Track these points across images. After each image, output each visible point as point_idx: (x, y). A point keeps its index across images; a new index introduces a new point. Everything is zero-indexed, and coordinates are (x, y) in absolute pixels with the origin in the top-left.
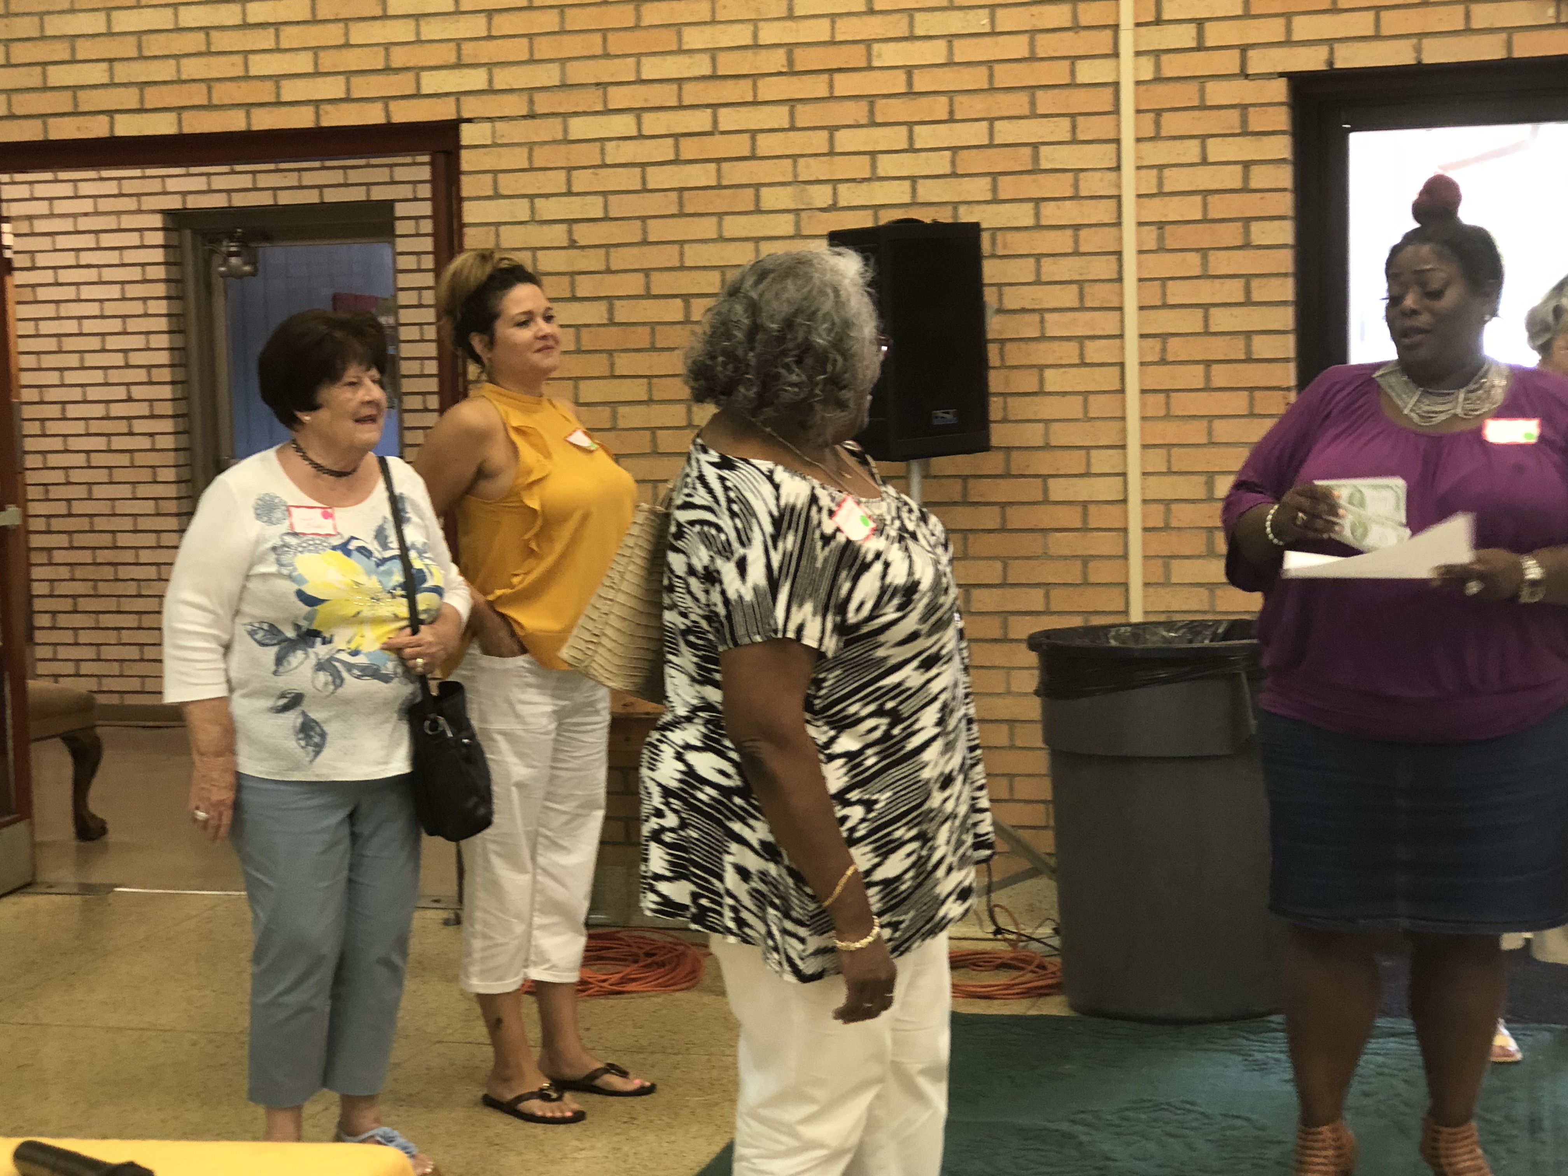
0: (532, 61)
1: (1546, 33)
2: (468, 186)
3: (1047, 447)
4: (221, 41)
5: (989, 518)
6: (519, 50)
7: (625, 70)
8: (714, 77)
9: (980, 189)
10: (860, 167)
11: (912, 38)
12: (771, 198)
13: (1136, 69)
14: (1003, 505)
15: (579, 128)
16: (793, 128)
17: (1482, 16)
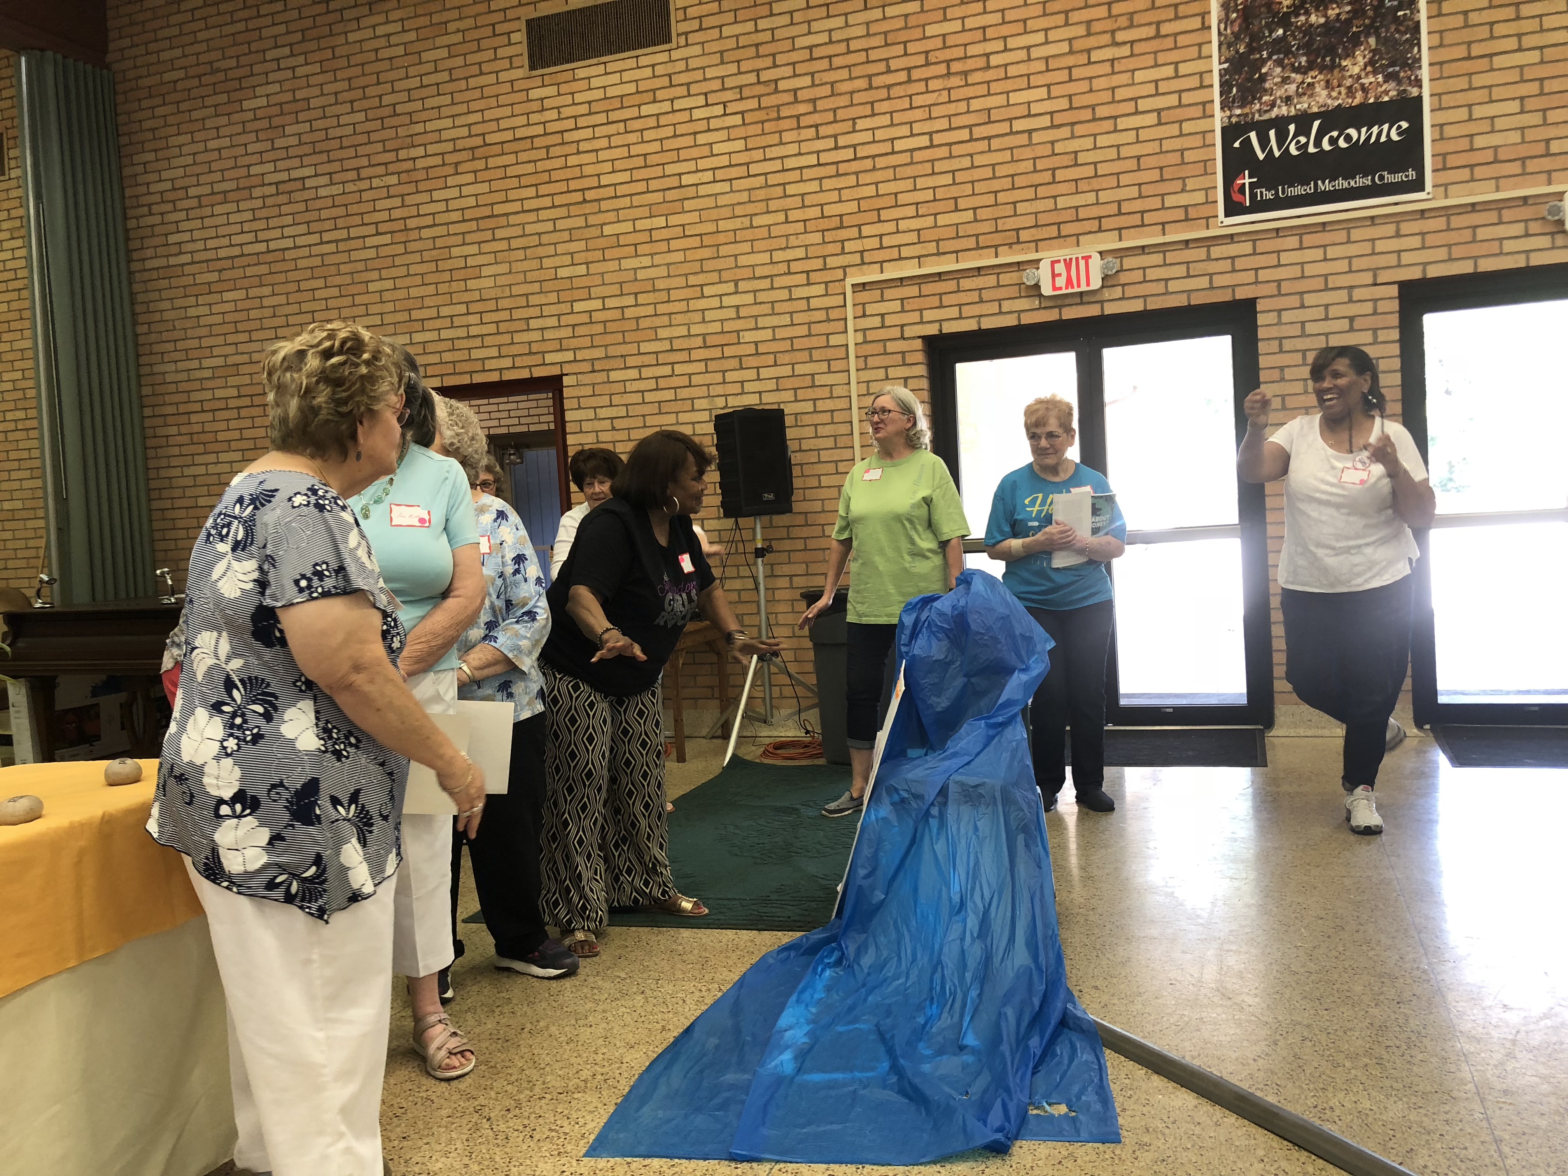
0: (592, 347)
1: (1035, 312)
2: (567, 404)
3: (823, 511)
4: (459, 344)
5: (799, 544)
6: (587, 342)
7: (632, 349)
8: (672, 350)
9: (788, 396)
10: (737, 388)
11: (757, 329)
12: (698, 404)
13: (855, 338)
14: (805, 539)
15: (614, 376)
16: (707, 372)
17: (1006, 306)
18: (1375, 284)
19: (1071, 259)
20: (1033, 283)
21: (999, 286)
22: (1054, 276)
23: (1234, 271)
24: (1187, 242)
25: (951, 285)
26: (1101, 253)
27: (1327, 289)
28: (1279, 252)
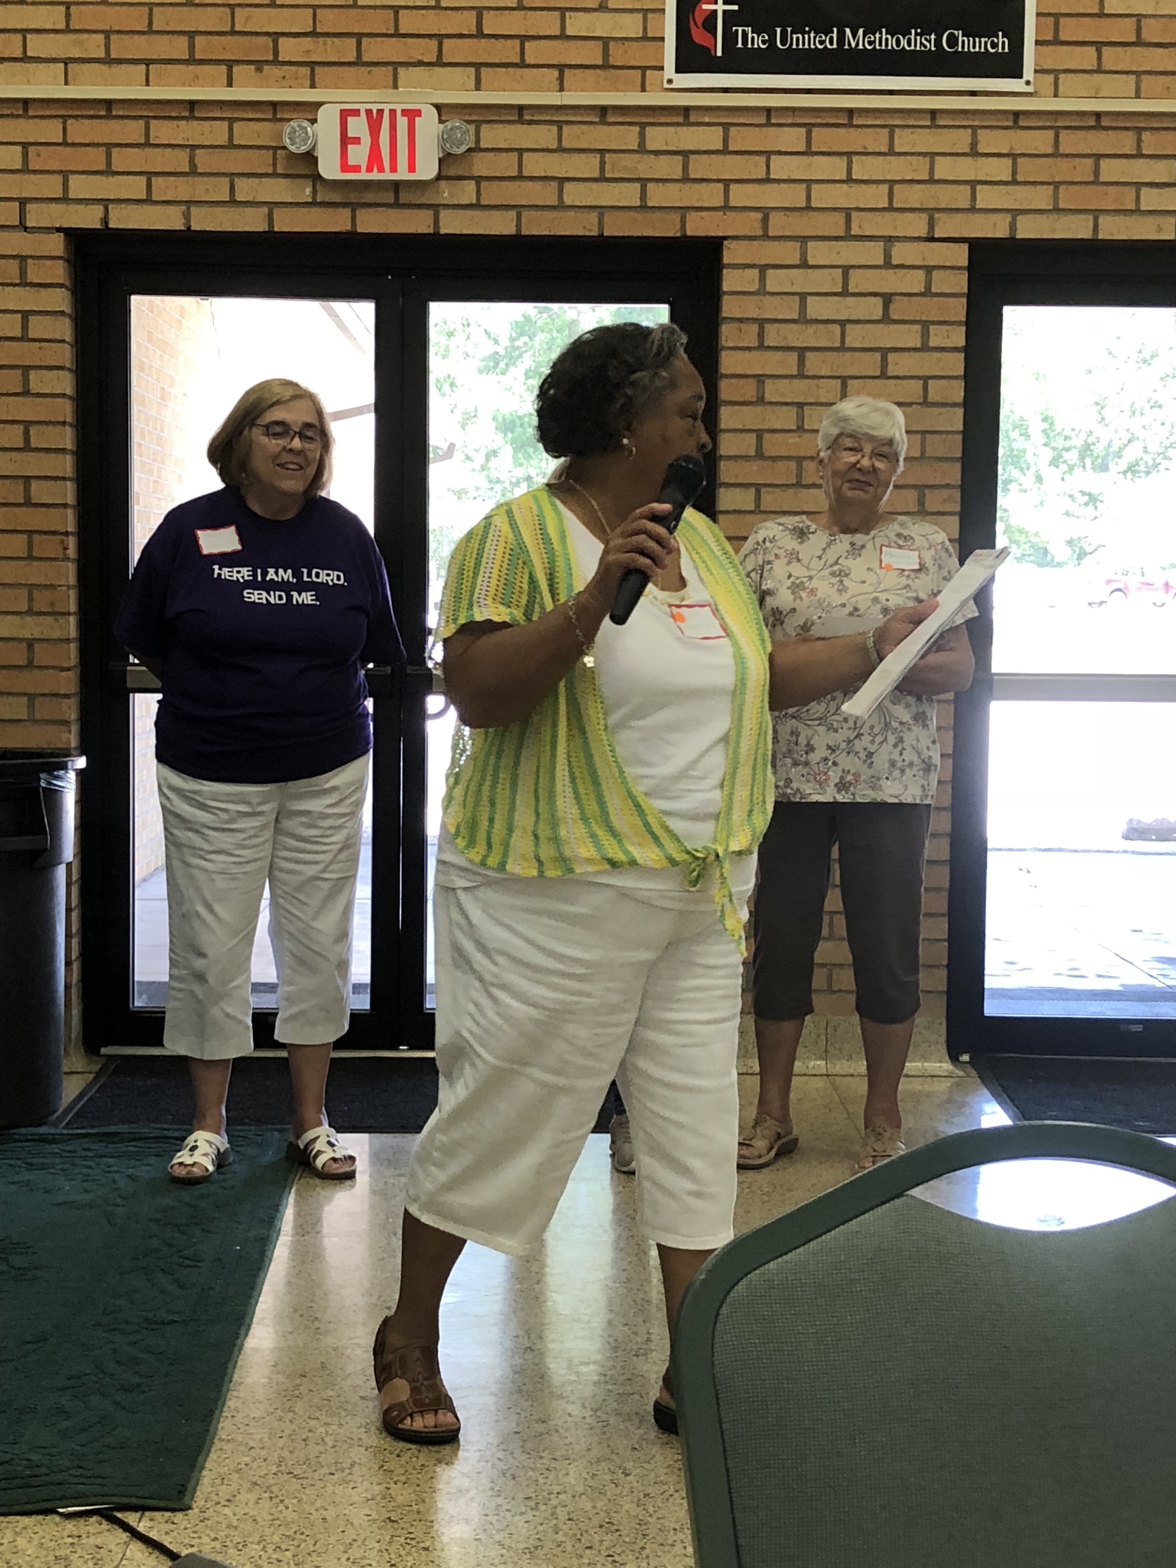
1: (304, 211)
17: (245, 189)
18: (932, 239)
19: (380, 112)
20: (303, 149)
21: (231, 145)
22: (346, 140)
23: (686, 179)
24: (603, 110)
25: (133, 131)
26: (438, 107)
27: (848, 237)
28: (768, 154)
